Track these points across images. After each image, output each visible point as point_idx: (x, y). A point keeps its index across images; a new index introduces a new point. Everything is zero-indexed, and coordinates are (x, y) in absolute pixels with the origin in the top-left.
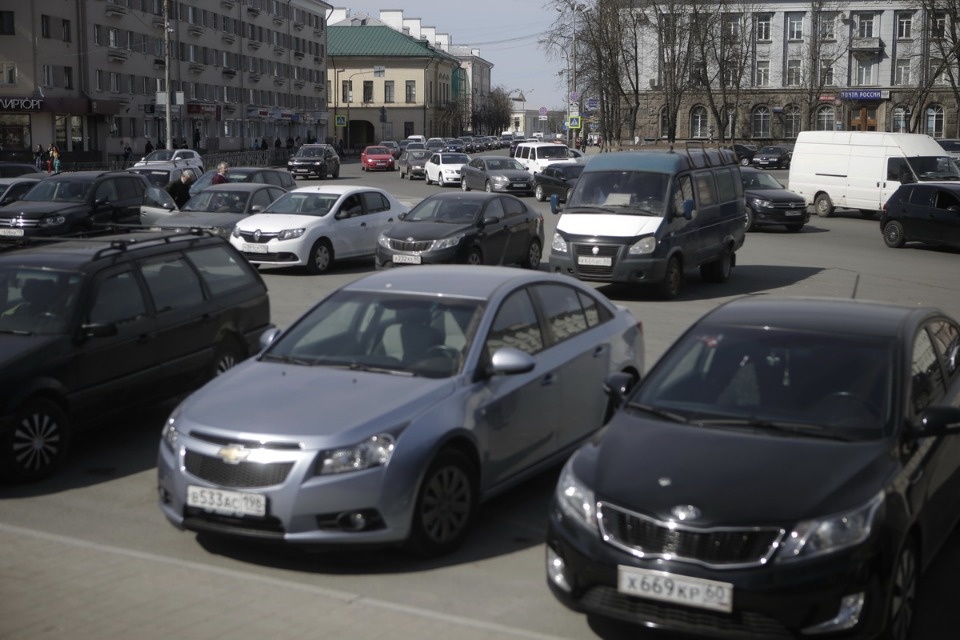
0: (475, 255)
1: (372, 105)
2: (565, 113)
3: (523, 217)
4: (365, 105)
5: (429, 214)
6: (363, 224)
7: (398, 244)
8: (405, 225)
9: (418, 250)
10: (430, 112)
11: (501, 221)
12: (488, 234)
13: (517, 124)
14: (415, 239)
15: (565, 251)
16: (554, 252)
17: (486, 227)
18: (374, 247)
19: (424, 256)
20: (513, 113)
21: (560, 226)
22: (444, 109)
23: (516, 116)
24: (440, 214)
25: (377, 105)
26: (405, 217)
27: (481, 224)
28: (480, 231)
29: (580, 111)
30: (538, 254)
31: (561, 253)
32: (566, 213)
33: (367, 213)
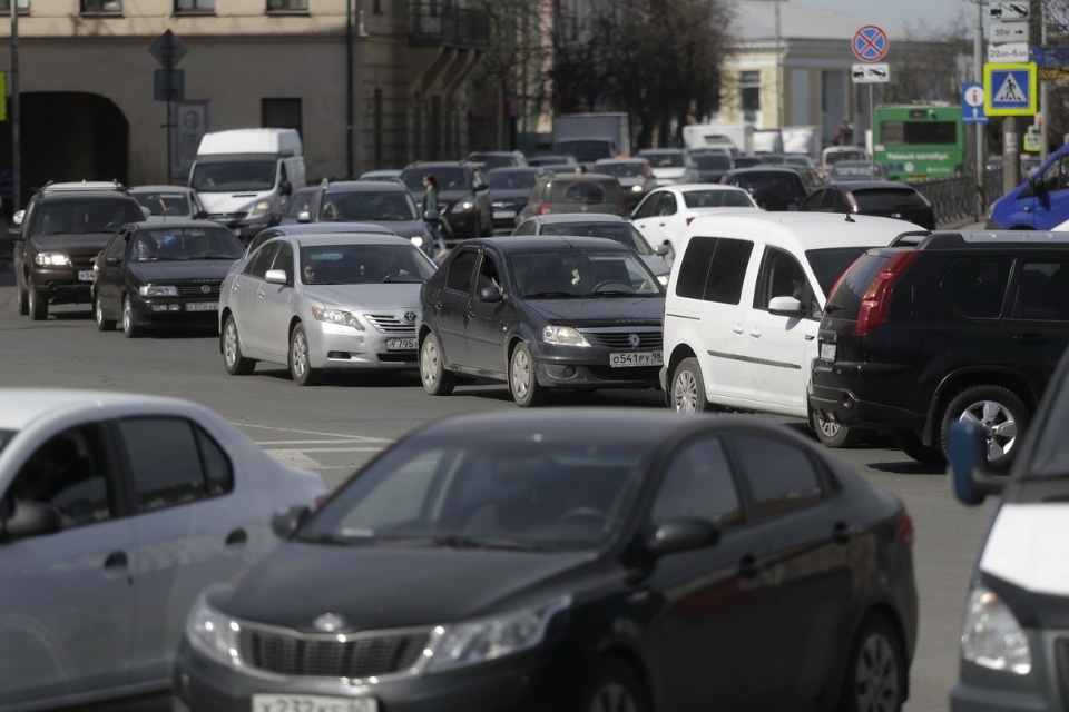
0: (615, 690)
1: (118, 28)
2: (961, 46)
3: (819, 519)
4: (87, 28)
5: (408, 509)
6: (116, 560)
7: (277, 643)
8: (306, 561)
9: (363, 672)
10: (374, 55)
11: (729, 539)
12: (673, 595)
13: (751, 100)
14: (353, 621)
15: (1023, 669)
16: (972, 674)
17: (666, 563)
18: (170, 657)
19: (390, 695)
20: (732, 52)
21: (996, 560)
22: (431, 41)
23: (746, 63)
24: (457, 512)
25: (141, 29)
26: (302, 526)
27: (638, 554)
28: (635, 583)
29: (1034, 40)
30: (892, 682)
31: (1005, 679)
32: (1022, 499)
33: (130, 512)
